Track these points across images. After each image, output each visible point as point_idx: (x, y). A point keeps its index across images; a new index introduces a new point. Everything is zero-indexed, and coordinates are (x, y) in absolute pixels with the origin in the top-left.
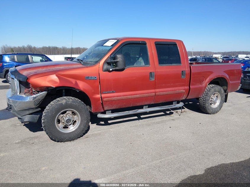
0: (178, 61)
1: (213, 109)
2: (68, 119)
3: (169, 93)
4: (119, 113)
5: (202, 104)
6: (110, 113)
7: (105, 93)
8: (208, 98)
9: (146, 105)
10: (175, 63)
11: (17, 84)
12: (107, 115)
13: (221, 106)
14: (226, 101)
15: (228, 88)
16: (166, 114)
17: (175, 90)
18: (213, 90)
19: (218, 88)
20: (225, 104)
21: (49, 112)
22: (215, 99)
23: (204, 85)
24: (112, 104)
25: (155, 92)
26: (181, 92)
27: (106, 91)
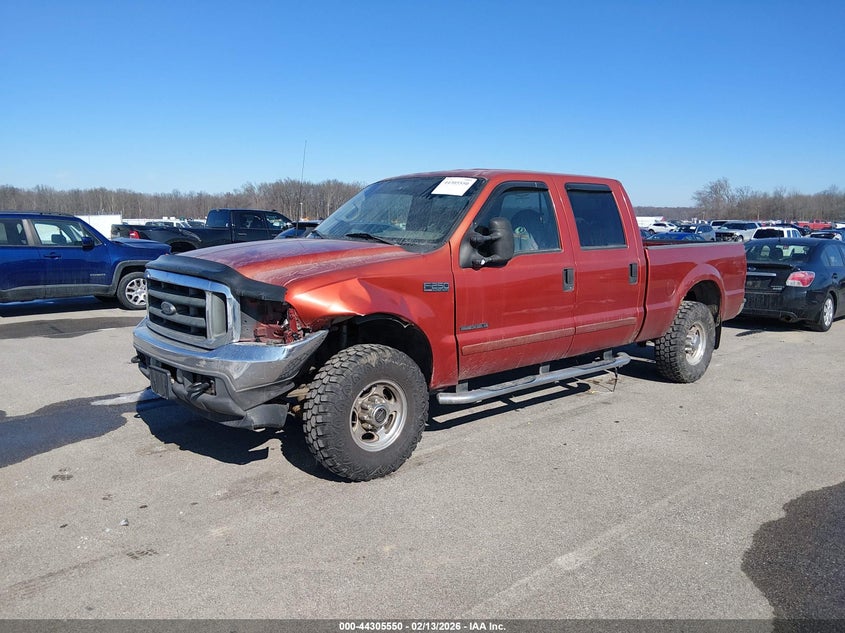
0: (620, 238)
1: (691, 367)
2: (380, 410)
3: (603, 327)
4: (493, 387)
5: (667, 355)
6: (463, 389)
7: (466, 331)
8: (683, 338)
9: (544, 364)
10: (614, 243)
11: (234, 309)
12: (459, 395)
13: (707, 359)
14: (716, 347)
15: (721, 309)
16: (572, 391)
17: (616, 318)
18: (691, 314)
19: (701, 309)
20: (715, 354)
21: (337, 390)
22: (695, 341)
23: (673, 302)
24: (478, 363)
25: (575, 325)
26: (627, 323)
27: (468, 325)
